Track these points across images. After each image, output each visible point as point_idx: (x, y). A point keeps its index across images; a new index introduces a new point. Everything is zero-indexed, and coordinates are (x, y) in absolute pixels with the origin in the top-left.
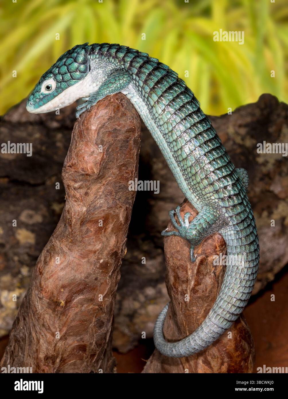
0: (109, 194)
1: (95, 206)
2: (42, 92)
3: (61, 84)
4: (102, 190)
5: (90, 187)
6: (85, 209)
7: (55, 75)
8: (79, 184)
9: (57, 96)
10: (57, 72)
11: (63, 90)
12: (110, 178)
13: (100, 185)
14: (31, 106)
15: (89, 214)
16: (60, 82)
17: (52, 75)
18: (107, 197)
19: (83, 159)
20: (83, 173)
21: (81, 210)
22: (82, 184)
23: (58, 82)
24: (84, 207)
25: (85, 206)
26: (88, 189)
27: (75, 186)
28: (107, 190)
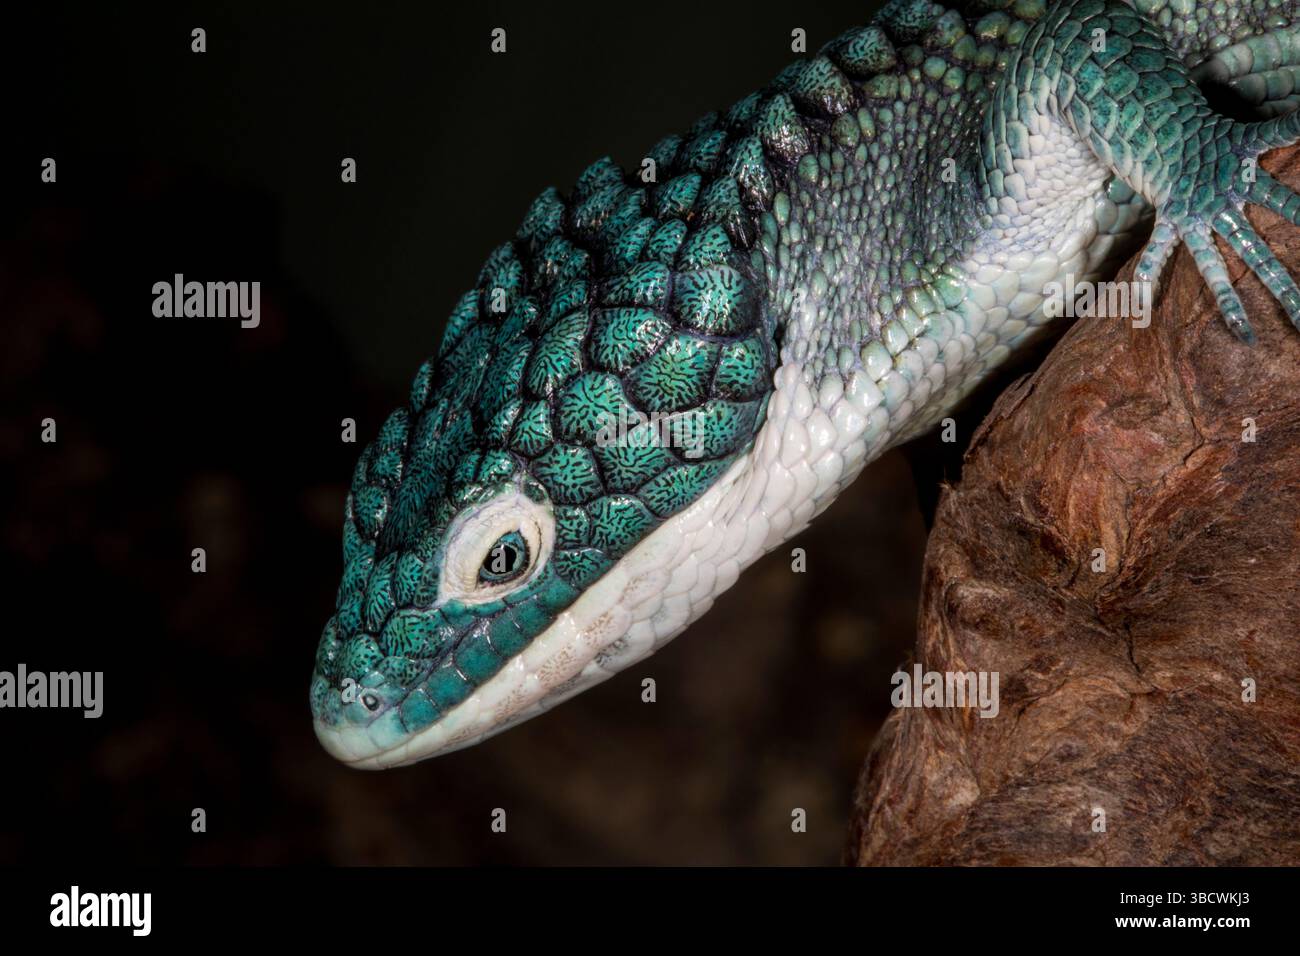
0: (1167, 781)
1: (1043, 812)
2: (451, 603)
3: (591, 516)
4: (1129, 729)
5: (1053, 661)
6: (965, 795)
7: (532, 458)
8: (991, 593)
9: (568, 603)
10: (545, 429)
11: (615, 552)
12: (1217, 677)
13: (1132, 686)
14: (371, 721)
15: (981, 846)
16: (587, 501)
17: (505, 464)
18: (1145, 793)
19: (1071, 423)
20: (1031, 519)
21: (939, 791)
22: (1007, 606)
23: (561, 500)
24: (969, 783)
25: (977, 777)
26: (1040, 664)
27: (962, 591)
28: (1164, 751)
